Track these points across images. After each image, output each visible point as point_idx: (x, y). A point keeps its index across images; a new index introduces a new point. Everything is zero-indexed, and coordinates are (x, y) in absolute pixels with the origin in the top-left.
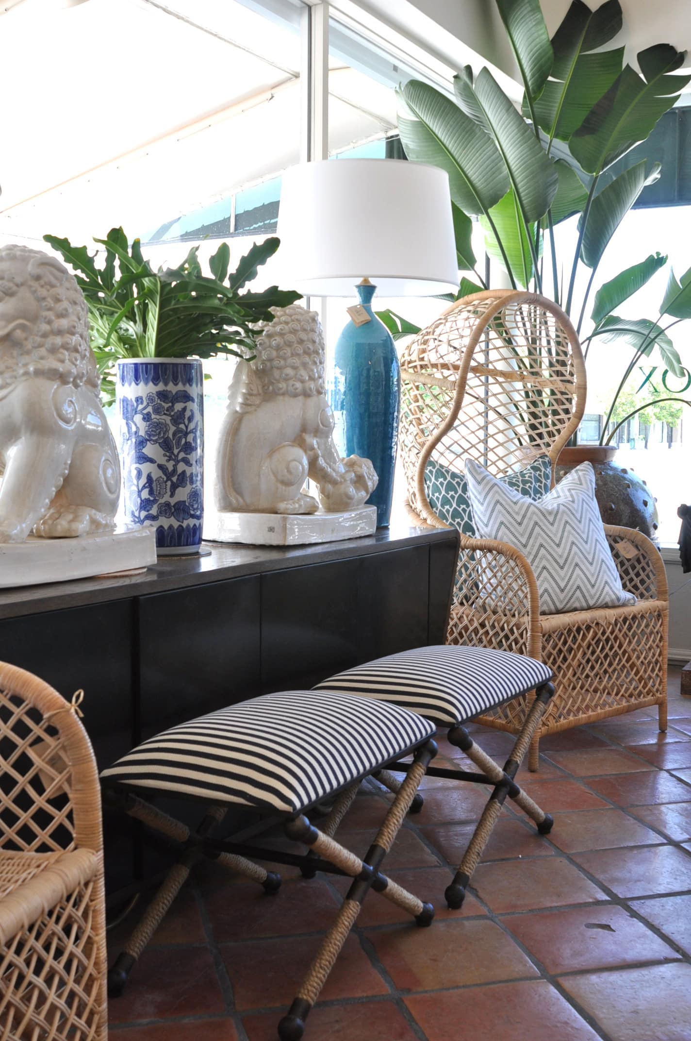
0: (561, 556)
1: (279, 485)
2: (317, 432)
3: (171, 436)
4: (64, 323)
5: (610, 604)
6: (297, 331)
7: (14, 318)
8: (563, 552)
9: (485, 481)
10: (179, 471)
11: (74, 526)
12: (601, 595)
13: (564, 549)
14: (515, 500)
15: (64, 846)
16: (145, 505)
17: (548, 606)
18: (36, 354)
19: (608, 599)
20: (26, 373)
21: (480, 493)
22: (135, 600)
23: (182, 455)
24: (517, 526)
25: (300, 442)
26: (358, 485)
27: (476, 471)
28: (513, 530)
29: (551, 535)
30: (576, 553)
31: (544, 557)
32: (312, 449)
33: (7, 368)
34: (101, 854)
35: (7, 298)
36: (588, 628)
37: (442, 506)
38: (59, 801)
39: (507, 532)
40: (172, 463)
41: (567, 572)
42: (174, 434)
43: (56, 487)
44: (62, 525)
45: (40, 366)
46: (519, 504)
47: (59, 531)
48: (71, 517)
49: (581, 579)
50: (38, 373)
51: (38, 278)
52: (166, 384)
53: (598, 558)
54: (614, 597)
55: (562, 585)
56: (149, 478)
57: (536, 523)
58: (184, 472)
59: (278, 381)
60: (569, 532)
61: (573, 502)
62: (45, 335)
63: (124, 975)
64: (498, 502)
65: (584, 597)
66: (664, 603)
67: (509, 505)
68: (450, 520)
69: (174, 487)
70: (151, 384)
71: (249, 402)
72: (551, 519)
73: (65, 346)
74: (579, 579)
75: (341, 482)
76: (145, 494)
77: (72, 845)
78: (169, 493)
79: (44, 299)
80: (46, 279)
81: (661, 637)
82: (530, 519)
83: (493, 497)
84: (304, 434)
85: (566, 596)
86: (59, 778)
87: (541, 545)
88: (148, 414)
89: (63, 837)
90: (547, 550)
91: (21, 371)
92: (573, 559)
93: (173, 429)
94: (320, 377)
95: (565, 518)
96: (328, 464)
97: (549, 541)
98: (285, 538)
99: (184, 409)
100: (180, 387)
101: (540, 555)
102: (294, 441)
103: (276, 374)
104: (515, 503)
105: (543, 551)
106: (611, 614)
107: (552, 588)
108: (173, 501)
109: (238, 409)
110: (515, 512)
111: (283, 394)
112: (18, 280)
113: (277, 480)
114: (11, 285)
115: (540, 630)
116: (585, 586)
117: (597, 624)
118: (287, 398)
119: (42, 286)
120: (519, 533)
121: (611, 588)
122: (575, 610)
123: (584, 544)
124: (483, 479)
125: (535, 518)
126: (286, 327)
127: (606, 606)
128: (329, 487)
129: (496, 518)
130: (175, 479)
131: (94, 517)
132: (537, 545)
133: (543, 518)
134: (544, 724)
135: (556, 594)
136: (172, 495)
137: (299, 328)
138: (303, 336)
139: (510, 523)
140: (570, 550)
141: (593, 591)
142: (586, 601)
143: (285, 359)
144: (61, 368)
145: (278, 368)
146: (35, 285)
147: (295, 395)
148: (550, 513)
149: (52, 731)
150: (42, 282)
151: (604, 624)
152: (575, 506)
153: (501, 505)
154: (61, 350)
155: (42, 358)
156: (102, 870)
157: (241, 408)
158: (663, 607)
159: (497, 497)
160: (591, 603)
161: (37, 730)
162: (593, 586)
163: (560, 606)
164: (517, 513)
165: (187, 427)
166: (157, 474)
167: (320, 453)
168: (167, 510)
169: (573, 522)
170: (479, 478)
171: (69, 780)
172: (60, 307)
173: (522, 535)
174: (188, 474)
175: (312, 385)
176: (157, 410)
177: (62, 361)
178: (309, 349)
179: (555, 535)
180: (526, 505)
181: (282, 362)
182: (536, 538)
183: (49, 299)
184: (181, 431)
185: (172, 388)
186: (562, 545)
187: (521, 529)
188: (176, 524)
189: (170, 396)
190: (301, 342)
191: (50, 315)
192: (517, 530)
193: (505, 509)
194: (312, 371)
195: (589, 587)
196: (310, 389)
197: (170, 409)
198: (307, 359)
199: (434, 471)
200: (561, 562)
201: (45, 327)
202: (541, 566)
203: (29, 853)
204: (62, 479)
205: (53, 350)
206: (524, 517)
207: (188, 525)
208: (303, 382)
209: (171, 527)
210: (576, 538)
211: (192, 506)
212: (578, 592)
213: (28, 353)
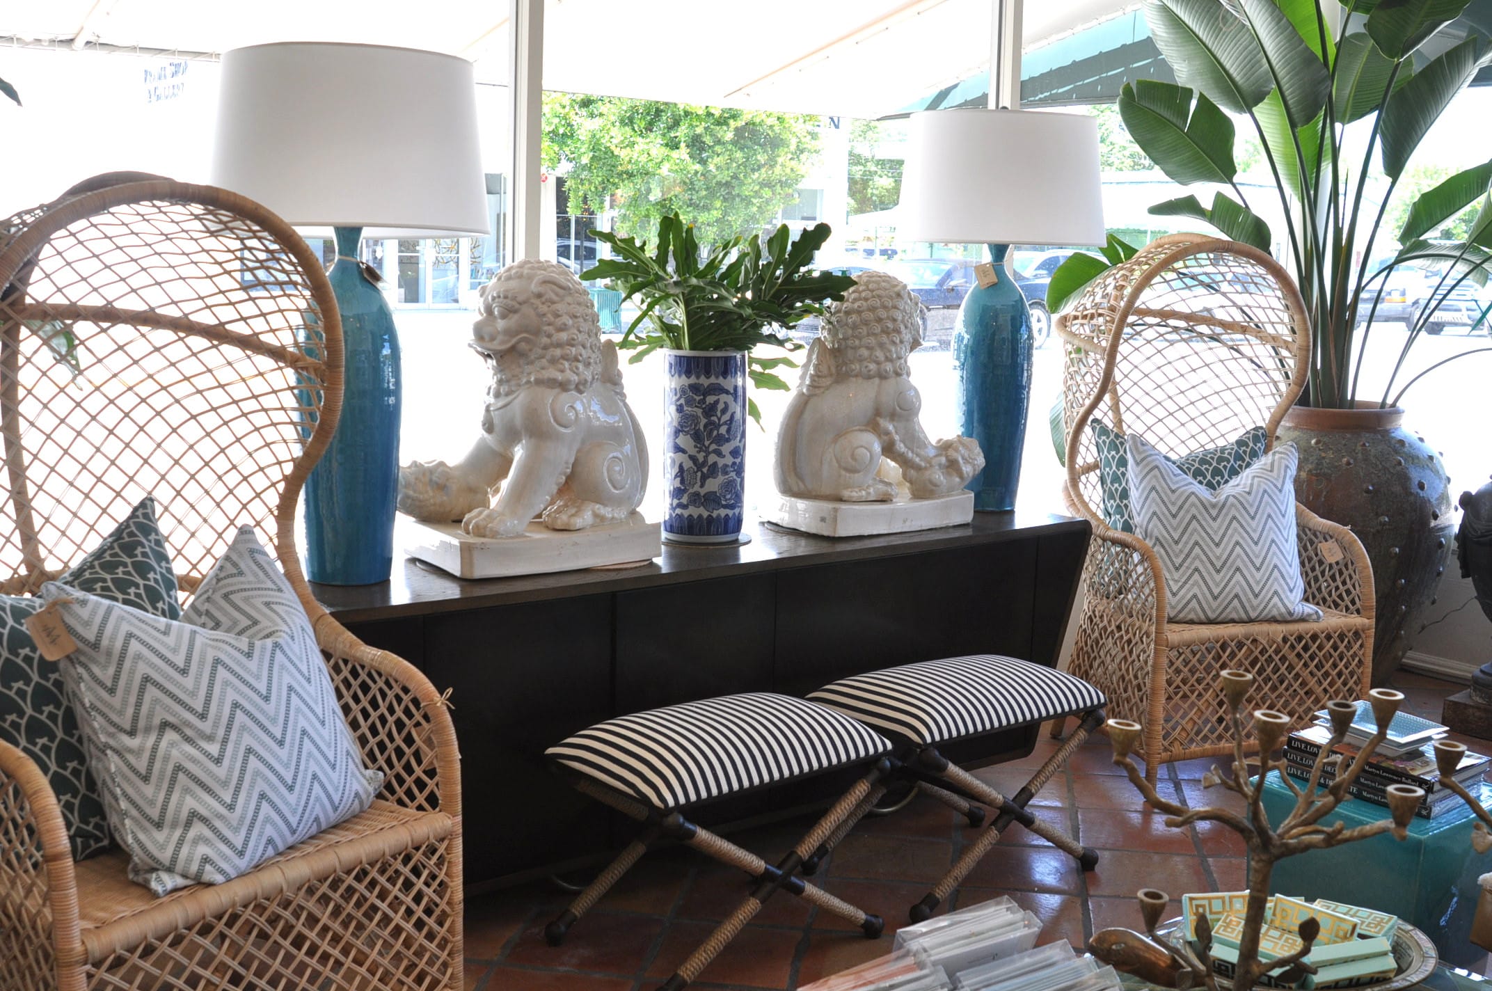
0: (1218, 558)
1: (843, 473)
2: (893, 416)
3: (702, 428)
4: (564, 336)
5: (1279, 618)
6: (877, 308)
7: (518, 333)
8: (1222, 554)
9: (1144, 463)
10: (710, 462)
11: (573, 520)
12: (1265, 607)
13: (1224, 549)
14: (1174, 488)
15: (434, 808)
16: (677, 493)
17: (1196, 614)
18: (538, 364)
19: (1275, 612)
20: (528, 382)
21: (1136, 476)
22: (614, 595)
23: (713, 447)
24: (1170, 518)
25: (872, 425)
26: (950, 470)
27: (1137, 449)
28: (1165, 522)
29: (1210, 532)
30: (1238, 556)
31: (1197, 557)
32: (888, 433)
33: (513, 376)
34: (459, 818)
35: (511, 315)
36: (1240, 645)
37: (1112, 483)
38: (431, 773)
39: (1159, 524)
40: (703, 454)
41: (1224, 576)
42: (705, 426)
43: (557, 484)
44: (563, 519)
45: (540, 376)
46: (1177, 493)
47: (559, 525)
48: (573, 511)
49: (1241, 586)
50: (539, 382)
51: (539, 296)
52: (698, 377)
53: (1271, 561)
54: (1283, 610)
55: (1216, 591)
56: (681, 467)
57: (1194, 517)
58: (715, 464)
59: (852, 362)
60: (1235, 530)
61: (1249, 493)
62: (545, 348)
63: (563, 928)
64: (1153, 488)
65: (1244, 607)
66: (1366, 621)
67: (1165, 493)
68: (1118, 501)
69: (704, 478)
70: (684, 376)
71: (816, 384)
72: (1214, 513)
73: (565, 357)
74: (1238, 587)
75: (926, 468)
76: (677, 483)
77: (438, 809)
78: (699, 483)
79: (544, 315)
80: (547, 296)
81: (1360, 661)
82: (1188, 511)
83: (1149, 482)
84: (878, 419)
85: (1219, 605)
86: (430, 754)
87: (1197, 543)
88: (681, 406)
89: (433, 800)
90: (1203, 550)
91: (524, 380)
92: (1234, 561)
93: (704, 421)
94: (899, 358)
95: (1233, 512)
96: (909, 449)
97: (1208, 539)
98: (835, 529)
99: (717, 402)
100: (713, 380)
101: (1193, 555)
102: (868, 424)
103: (850, 353)
104: (1173, 491)
105: (1197, 550)
106: (1279, 630)
107: (1203, 594)
108: (703, 492)
109: (805, 390)
110: (1170, 501)
111: (856, 376)
112: (520, 299)
113: (840, 466)
114: (514, 303)
115: (1165, 643)
116: (1246, 595)
117: (1255, 641)
118: (860, 380)
119: (543, 303)
120: (1172, 526)
121: (1281, 600)
122: (1233, 621)
123: (1253, 545)
124: (1143, 460)
125: (1194, 511)
126: (864, 304)
127: (1273, 620)
128: (912, 472)
129: (1150, 507)
130: (705, 470)
131: (597, 511)
132: (1192, 542)
133: (1203, 511)
134: (1166, 750)
135: (1207, 601)
136: (702, 486)
137: (879, 304)
138: (882, 314)
139: (1163, 514)
140: (1232, 551)
141: (1255, 602)
142: (1246, 612)
143: (860, 340)
144: (560, 377)
145: (852, 348)
146: (537, 302)
147: (869, 377)
148: (1214, 506)
149: (426, 717)
150: (543, 299)
151: (1264, 642)
152: (1250, 498)
153: (1157, 492)
154: (561, 361)
155: (543, 368)
156: (461, 831)
157: (808, 390)
158: (1364, 625)
159: (1154, 482)
160: (1253, 615)
161: (418, 716)
162: (1256, 596)
163: (1212, 616)
164: (1173, 504)
165: (719, 419)
166: (688, 464)
167: (897, 438)
168: (696, 499)
169: (1244, 518)
170: (1139, 458)
171: (436, 756)
172: (559, 322)
173: (1175, 529)
174: (720, 465)
175: (889, 367)
176: (689, 402)
177: (562, 371)
178: (888, 328)
179: (1216, 532)
180: (1187, 494)
181: (857, 342)
182: (1192, 534)
183: (549, 315)
184: (713, 423)
185: (704, 381)
186: (1222, 546)
187: (1175, 522)
188: (705, 514)
189: (702, 389)
190: (879, 320)
191: (550, 329)
192: (1170, 524)
193: (1161, 497)
194: (890, 351)
195: (1251, 596)
196: (886, 371)
197: (703, 401)
198: (884, 339)
199: (1108, 441)
200: (1218, 565)
201: (545, 340)
202: (1193, 567)
203: (411, 811)
204: (564, 478)
205: (553, 361)
206: (1181, 508)
207: (719, 516)
208: (878, 363)
209: (700, 516)
210: (1243, 538)
211: (724, 496)
212: (1236, 601)
213: (532, 363)
